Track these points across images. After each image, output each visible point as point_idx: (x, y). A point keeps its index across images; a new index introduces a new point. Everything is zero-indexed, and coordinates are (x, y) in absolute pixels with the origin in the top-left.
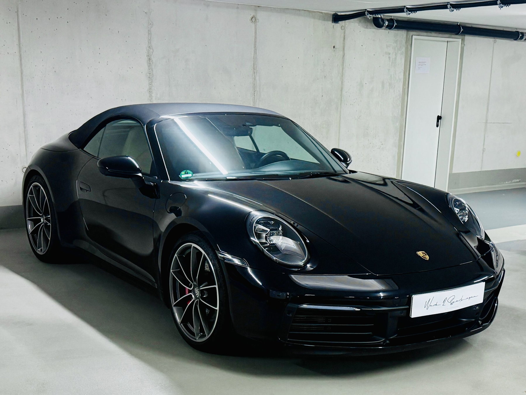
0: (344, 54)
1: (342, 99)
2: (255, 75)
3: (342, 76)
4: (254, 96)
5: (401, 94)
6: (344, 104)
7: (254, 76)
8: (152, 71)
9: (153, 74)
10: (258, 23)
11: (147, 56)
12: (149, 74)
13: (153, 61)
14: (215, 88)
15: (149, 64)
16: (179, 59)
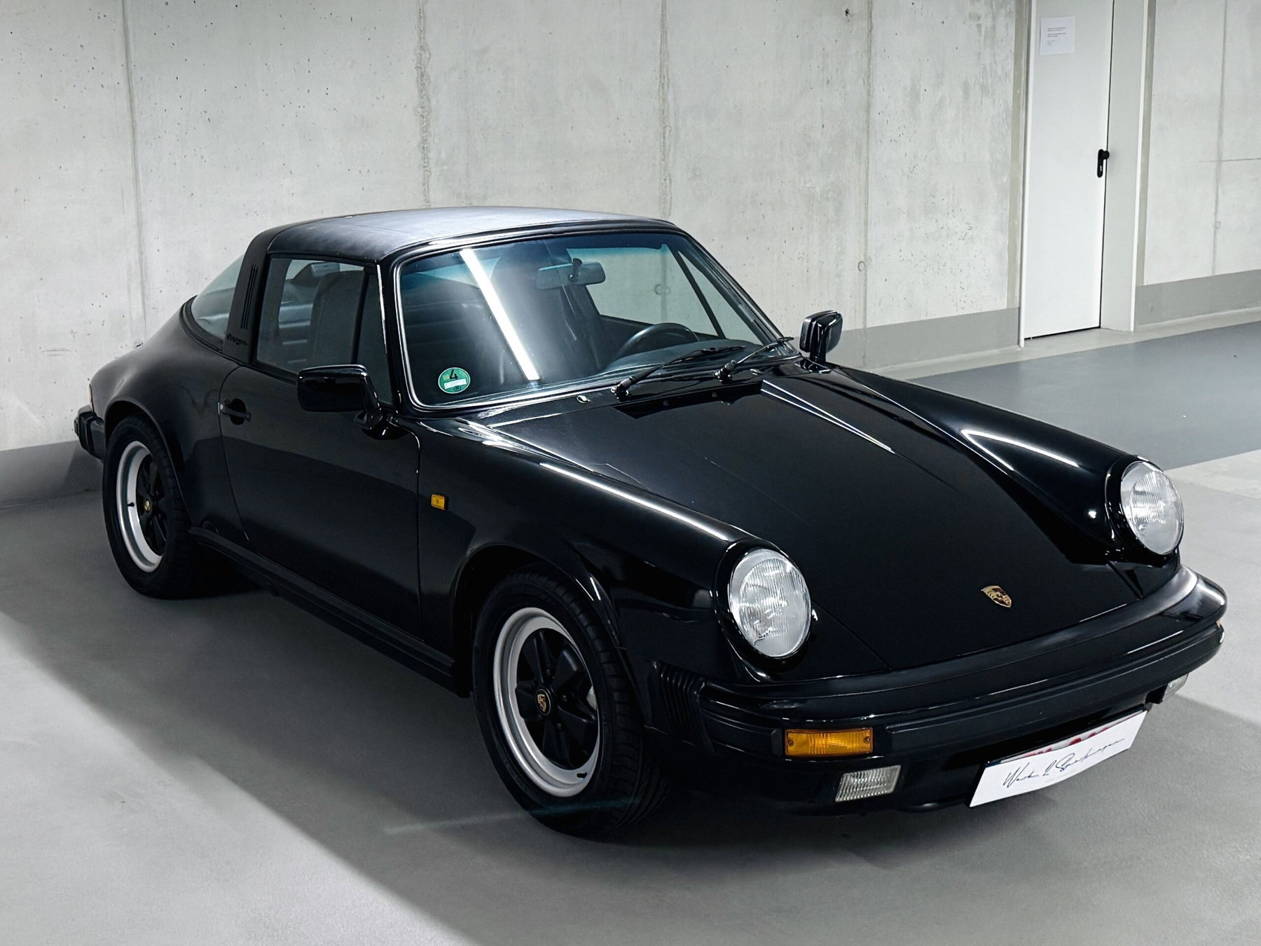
0: (872, 28)
1: (870, 129)
2: (665, 90)
3: (869, 77)
4: (664, 138)
5: (1011, 108)
6: (876, 142)
7: (661, 95)
8: (429, 100)
9: (429, 108)
11: (416, 68)
12: (422, 108)
13: (429, 77)
14: (572, 128)
15: (421, 85)
16: (489, 70)
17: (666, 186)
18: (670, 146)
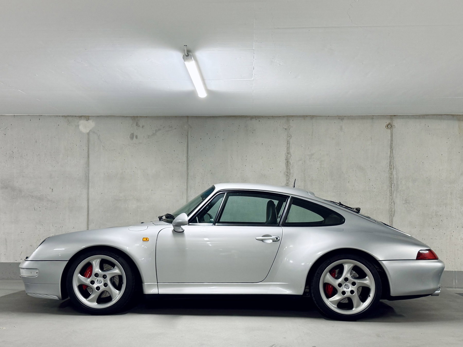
2: (392, 171)
4: (391, 188)
7: (390, 172)
8: (290, 170)
9: (290, 173)
10: (393, 129)
11: (285, 159)
12: (287, 172)
13: (290, 163)
14: (349, 182)
15: (287, 165)
16: (314, 161)
17: (392, 206)
18: (394, 191)
